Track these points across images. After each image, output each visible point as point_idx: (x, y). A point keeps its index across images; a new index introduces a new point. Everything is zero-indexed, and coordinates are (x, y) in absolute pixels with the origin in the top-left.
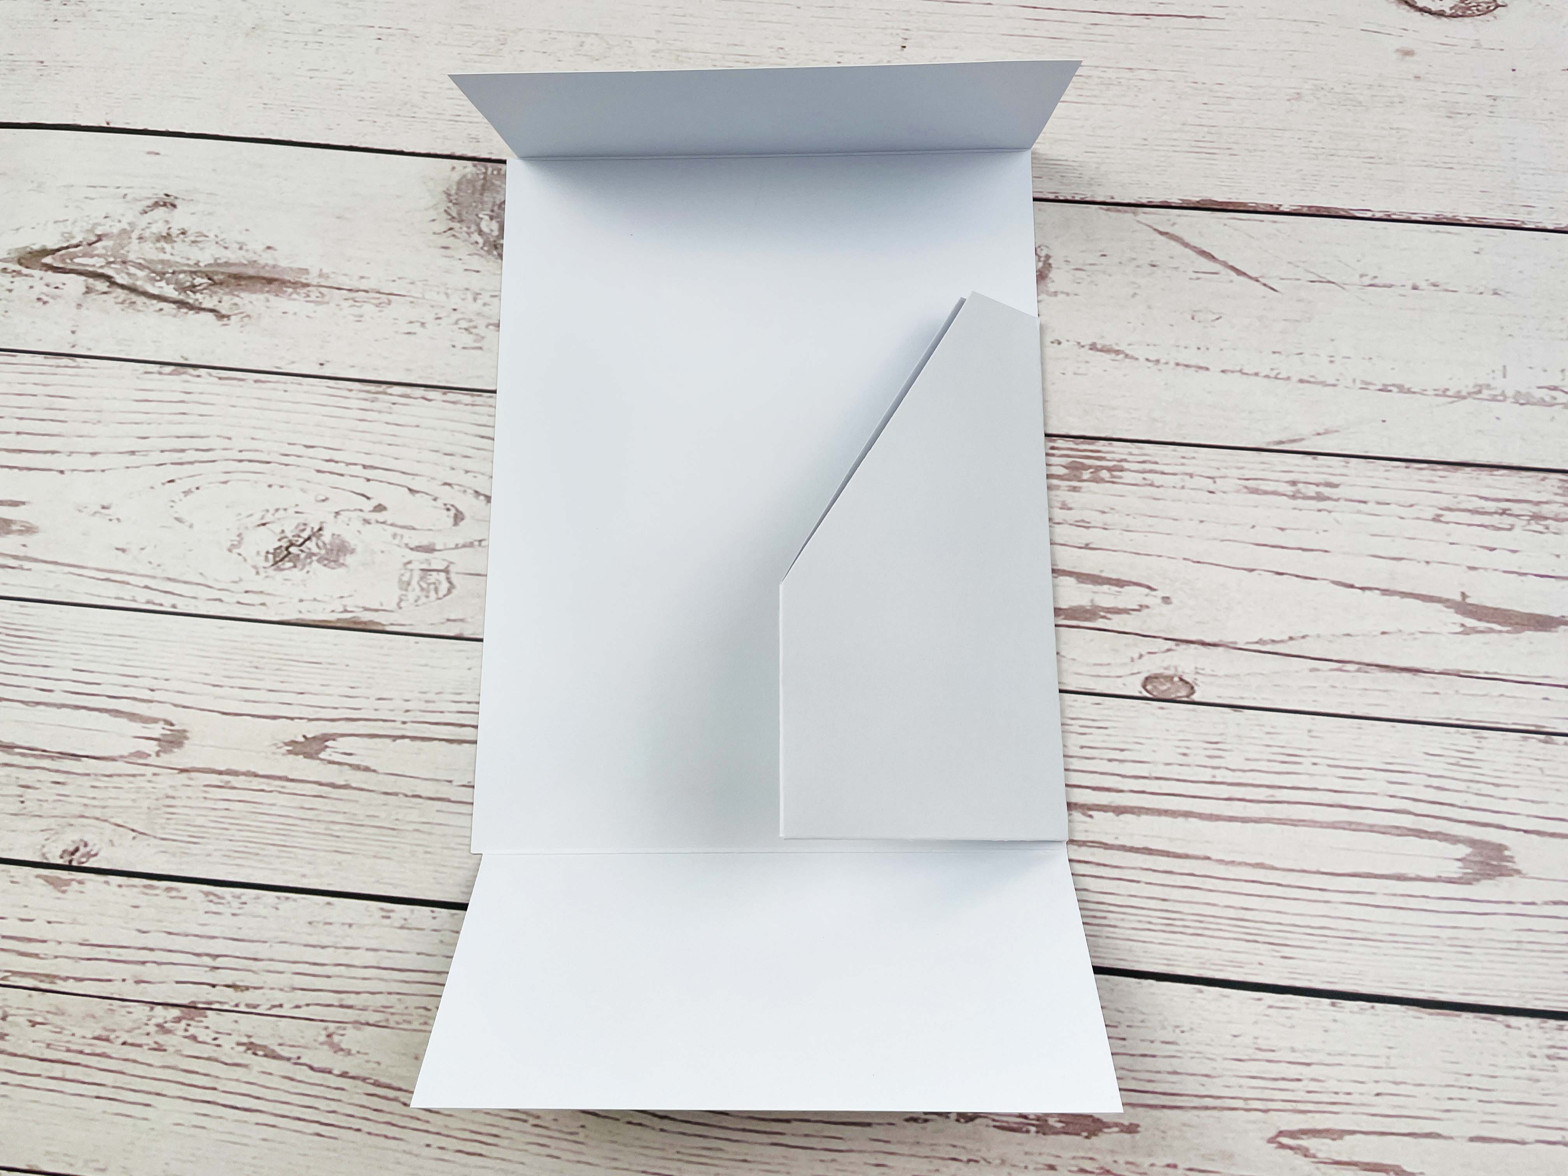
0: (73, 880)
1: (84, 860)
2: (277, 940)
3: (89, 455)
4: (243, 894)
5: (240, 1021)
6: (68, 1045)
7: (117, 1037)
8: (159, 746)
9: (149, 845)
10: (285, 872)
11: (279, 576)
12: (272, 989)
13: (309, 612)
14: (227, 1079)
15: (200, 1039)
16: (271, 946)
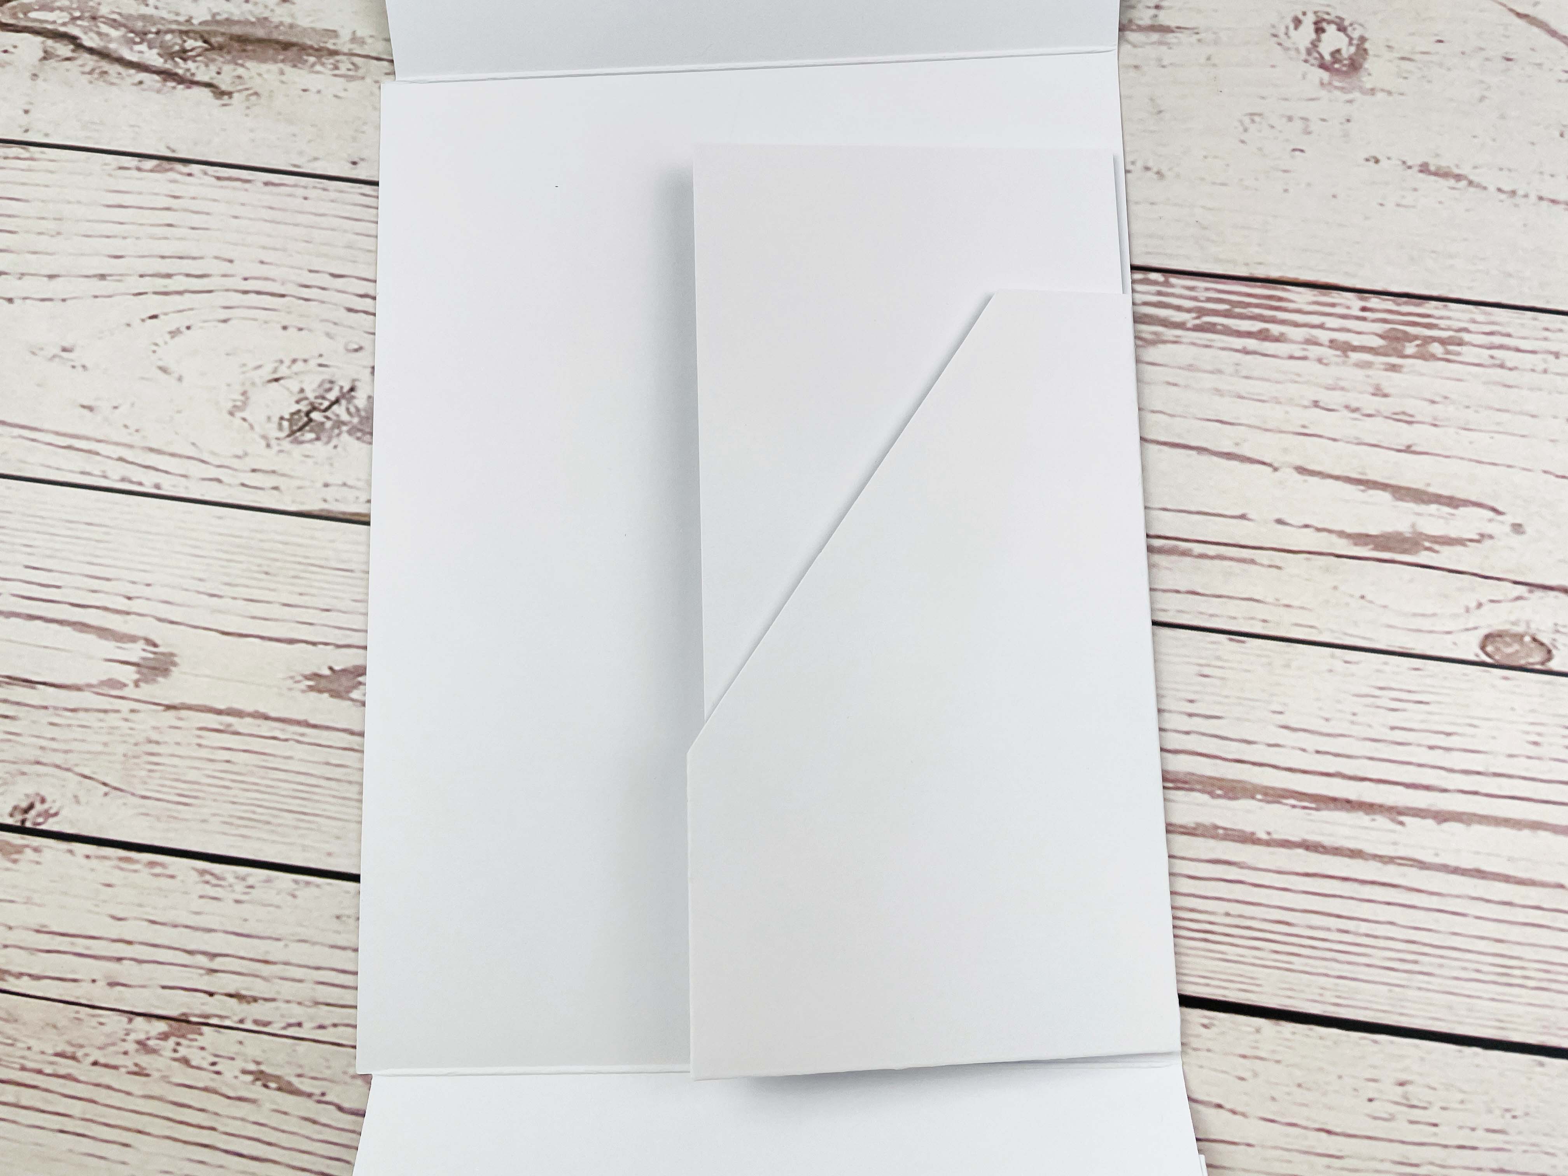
0: (27, 846)
1: (40, 820)
2: (292, 938)
3: (46, 279)
4: (248, 875)
5: (246, 1042)
6: (22, 1061)
7: (86, 1055)
8: (138, 672)
9: (125, 804)
10: (305, 848)
11: (297, 451)
12: (288, 1002)
13: (337, 500)
14: (228, 1117)
15: (194, 1063)
16: (286, 946)
